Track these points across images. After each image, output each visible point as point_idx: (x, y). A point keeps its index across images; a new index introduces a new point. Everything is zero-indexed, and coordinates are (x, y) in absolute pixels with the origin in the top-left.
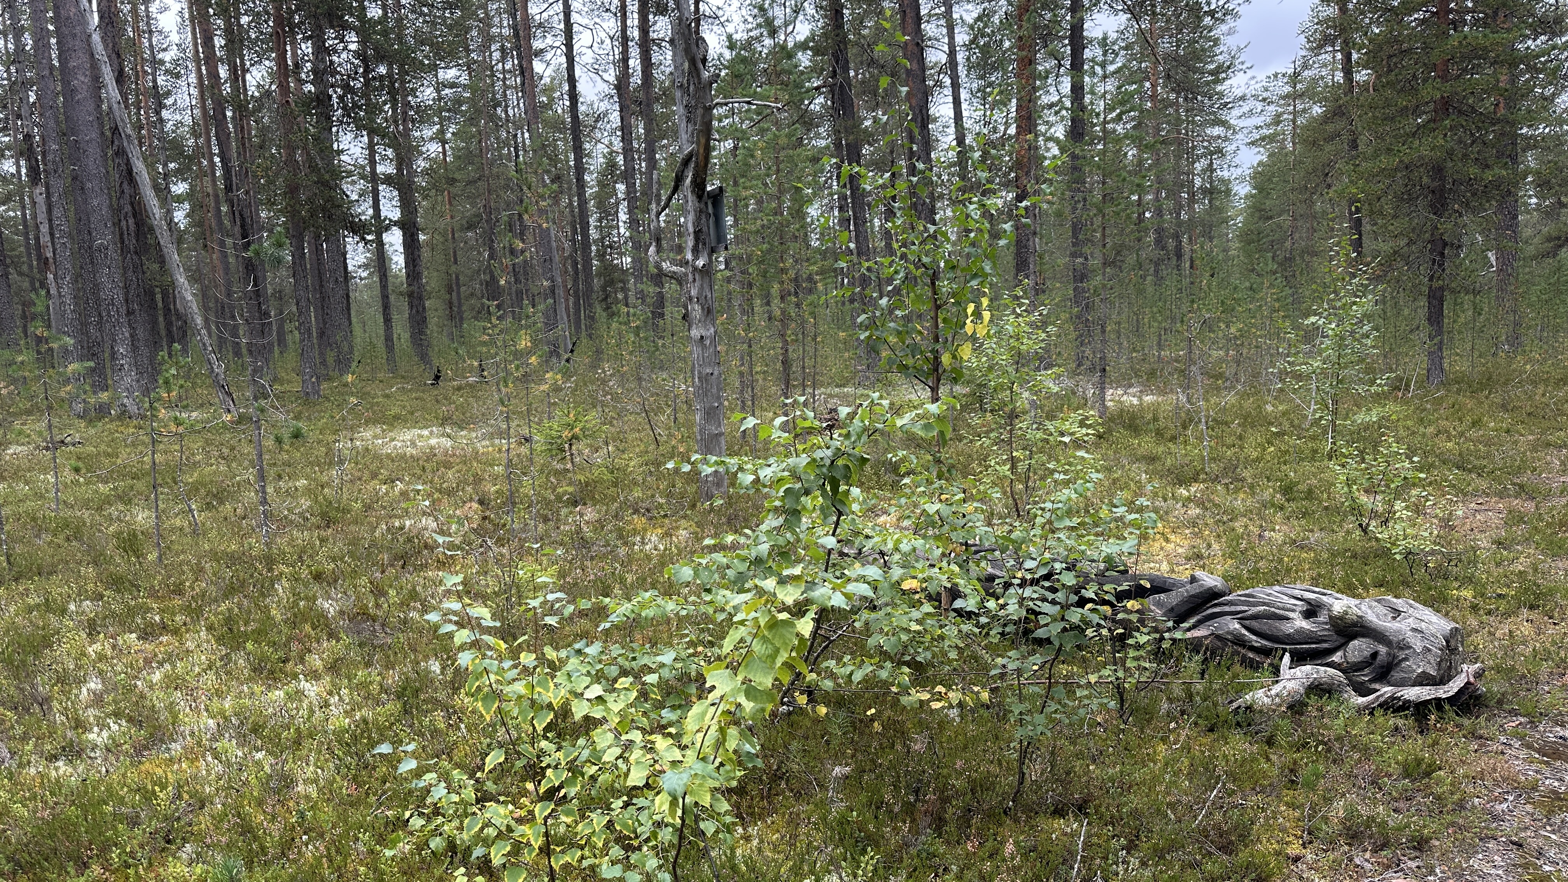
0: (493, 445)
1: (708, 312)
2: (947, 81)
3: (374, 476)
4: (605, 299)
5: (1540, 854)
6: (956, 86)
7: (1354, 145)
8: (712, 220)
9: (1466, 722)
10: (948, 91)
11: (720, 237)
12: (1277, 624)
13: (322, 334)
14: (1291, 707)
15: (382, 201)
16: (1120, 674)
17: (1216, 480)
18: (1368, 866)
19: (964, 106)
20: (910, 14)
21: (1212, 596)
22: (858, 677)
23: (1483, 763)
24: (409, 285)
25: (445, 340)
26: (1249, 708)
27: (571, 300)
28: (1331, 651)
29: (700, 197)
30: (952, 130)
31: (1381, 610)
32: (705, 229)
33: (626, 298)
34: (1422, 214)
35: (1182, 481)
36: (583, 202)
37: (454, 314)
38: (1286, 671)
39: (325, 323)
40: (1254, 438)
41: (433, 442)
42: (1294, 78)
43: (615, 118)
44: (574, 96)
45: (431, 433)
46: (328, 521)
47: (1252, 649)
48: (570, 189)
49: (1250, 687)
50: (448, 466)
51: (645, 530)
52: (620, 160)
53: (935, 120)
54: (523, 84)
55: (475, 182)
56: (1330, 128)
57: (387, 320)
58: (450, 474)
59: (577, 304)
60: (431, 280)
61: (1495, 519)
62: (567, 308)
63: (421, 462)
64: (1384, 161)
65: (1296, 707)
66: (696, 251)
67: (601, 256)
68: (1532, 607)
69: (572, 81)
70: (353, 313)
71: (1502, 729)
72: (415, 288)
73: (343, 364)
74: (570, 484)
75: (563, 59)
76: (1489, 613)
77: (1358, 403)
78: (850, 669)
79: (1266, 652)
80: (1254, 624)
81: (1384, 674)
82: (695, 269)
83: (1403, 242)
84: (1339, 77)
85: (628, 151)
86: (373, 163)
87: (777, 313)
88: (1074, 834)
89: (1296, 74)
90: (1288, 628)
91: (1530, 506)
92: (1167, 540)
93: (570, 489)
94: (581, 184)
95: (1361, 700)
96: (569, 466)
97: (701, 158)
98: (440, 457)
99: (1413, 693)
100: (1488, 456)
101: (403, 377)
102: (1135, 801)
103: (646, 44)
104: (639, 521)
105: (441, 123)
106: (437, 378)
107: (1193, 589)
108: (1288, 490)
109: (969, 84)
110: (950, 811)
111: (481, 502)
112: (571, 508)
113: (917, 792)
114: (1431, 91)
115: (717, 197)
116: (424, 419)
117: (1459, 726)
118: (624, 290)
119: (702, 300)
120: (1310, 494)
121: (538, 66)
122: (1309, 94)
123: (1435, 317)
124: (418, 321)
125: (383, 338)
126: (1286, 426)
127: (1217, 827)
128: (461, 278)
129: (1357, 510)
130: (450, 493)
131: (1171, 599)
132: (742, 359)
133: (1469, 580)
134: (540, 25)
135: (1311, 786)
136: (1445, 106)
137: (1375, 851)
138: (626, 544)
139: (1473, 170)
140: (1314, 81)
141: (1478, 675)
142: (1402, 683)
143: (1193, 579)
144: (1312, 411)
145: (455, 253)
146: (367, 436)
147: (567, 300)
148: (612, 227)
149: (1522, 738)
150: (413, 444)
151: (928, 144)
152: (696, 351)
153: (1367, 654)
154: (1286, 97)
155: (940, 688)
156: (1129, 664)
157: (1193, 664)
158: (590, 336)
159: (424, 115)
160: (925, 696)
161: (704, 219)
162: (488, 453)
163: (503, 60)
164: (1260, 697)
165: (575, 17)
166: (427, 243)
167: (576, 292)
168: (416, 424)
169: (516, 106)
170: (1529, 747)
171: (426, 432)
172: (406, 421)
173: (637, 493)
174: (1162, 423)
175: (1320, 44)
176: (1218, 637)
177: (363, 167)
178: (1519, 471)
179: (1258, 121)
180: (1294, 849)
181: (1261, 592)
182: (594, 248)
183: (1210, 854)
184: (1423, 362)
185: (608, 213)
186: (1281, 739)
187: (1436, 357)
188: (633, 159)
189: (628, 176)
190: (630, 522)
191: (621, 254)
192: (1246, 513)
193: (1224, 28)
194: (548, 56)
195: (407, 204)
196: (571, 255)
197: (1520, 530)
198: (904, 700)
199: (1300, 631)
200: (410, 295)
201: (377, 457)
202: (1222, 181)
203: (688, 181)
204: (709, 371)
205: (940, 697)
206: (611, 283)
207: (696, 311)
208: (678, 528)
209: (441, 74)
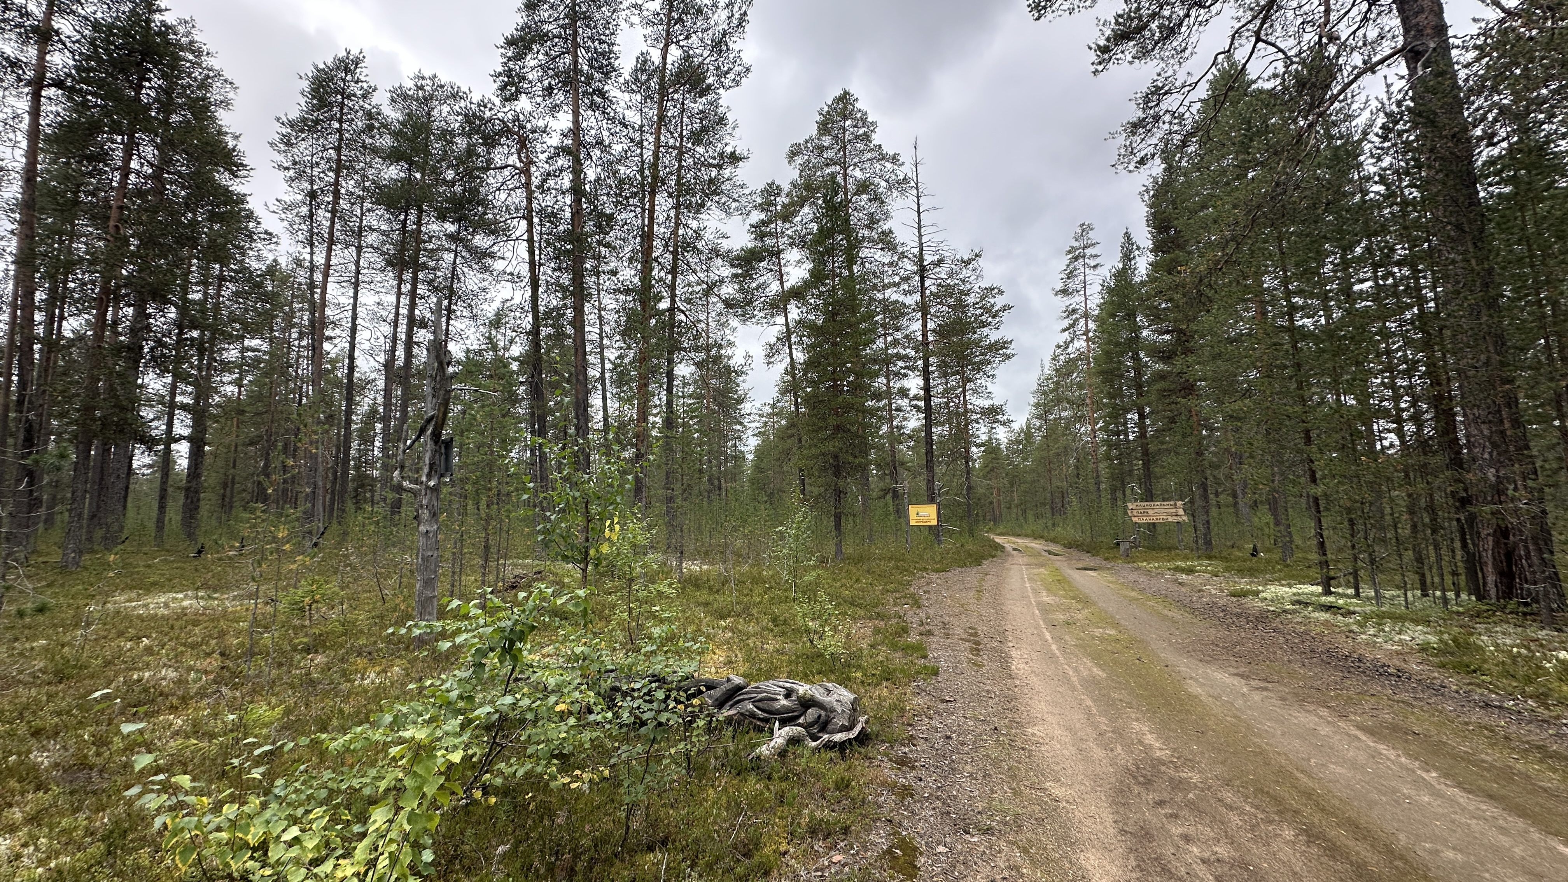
0: (241, 605)
1: (434, 515)
2: (600, 387)
3: (120, 634)
4: (356, 497)
5: (900, 824)
6: (604, 390)
7: (800, 441)
8: (443, 457)
9: (862, 750)
10: (600, 392)
11: (448, 468)
12: (771, 703)
13: (93, 517)
14: (779, 754)
15: (176, 421)
16: (689, 747)
17: (739, 615)
18: (821, 850)
19: (609, 401)
20: (580, 351)
21: (739, 688)
22: (521, 773)
23: (871, 774)
24: (188, 482)
25: (214, 523)
26: (758, 758)
27: (328, 497)
28: (798, 717)
29: (436, 443)
30: (601, 413)
31: (822, 690)
32: (437, 462)
33: (373, 496)
34: (830, 478)
35: (723, 617)
36: (348, 434)
37: (226, 504)
38: (777, 733)
39: (98, 507)
40: (758, 590)
41: (186, 603)
42: (773, 406)
43: (381, 384)
44: (352, 368)
45: (186, 596)
46: (61, 676)
47: (759, 719)
48: (339, 424)
49: (759, 745)
50: (196, 623)
51: (365, 669)
52: (381, 409)
53: (592, 406)
54: (313, 356)
55: (262, 414)
56: (790, 432)
57: (162, 508)
58: (197, 630)
59: (332, 500)
60: (210, 478)
61: (868, 631)
62: (324, 501)
63: (170, 622)
64: (814, 451)
65: (782, 753)
66: (429, 476)
67: (357, 468)
68: (888, 680)
69: (352, 358)
70: (129, 499)
71: (879, 753)
72: (193, 484)
73: (111, 541)
74: (306, 635)
75: (347, 345)
76: (869, 685)
77: (806, 569)
78: (515, 768)
79: (766, 720)
80: (760, 704)
81: (824, 728)
82: (427, 487)
83: (823, 489)
84: (793, 408)
85: (387, 404)
86: (173, 394)
87: (484, 516)
88: (659, 863)
89: (774, 404)
90: (777, 705)
91: (882, 623)
92: (714, 653)
93: (305, 640)
94: (349, 421)
95: (814, 744)
96: (307, 623)
97: (440, 419)
98: (190, 617)
99: (838, 737)
100: (863, 598)
101: (168, 551)
102: (696, 832)
103: (410, 344)
104: (361, 662)
105: (240, 374)
106: (199, 552)
107: (728, 686)
108: (774, 620)
109: (611, 390)
110: (579, 864)
111: (222, 654)
112: (305, 654)
113: (557, 853)
114: (832, 421)
115: (448, 444)
116: (182, 585)
117: (860, 753)
118: (372, 491)
119: (430, 507)
120: (785, 622)
121: (327, 346)
122: (780, 414)
123: (838, 526)
124: (191, 509)
125: (155, 520)
126: (773, 584)
127: (742, 842)
128: (237, 478)
129: (808, 631)
130: (193, 646)
131: (716, 693)
132: (455, 543)
133: (859, 667)
134: (333, 322)
135: (791, 805)
136: (837, 428)
137: (824, 840)
138: (348, 681)
139: (851, 458)
140: (782, 408)
141: (867, 722)
142: (832, 732)
143: (729, 680)
144: (785, 575)
145: (235, 461)
146: (121, 601)
147: (324, 497)
148: (368, 450)
149: (887, 756)
150: (166, 605)
151: (587, 418)
152: (422, 541)
153: (816, 716)
154: (770, 414)
155: (578, 772)
156: (694, 739)
157: (729, 732)
158: (339, 523)
159: (227, 367)
160: (567, 780)
161: (437, 456)
162: (236, 612)
163: (300, 339)
164: (764, 750)
165: (359, 321)
166: (211, 452)
167: (333, 493)
168: (172, 589)
169: (305, 368)
170: (891, 760)
171: (181, 596)
172: (163, 587)
173: (362, 641)
174: (712, 583)
175: (784, 392)
176: (742, 714)
177: (163, 397)
178: (876, 606)
179: (757, 424)
180: (783, 847)
181: (763, 685)
182: (352, 463)
183: (739, 860)
184: (834, 548)
185: (367, 439)
186: (776, 776)
187: (839, 545)
188: (391, 410)
189: (385, 420)
190: (355, 663)
191: (373, 468)
192: (755, 634)
193: (741, 379)
194: (336, 341)
195: (199, 426)
196: (332, 467)
197: (879, 638)
198: (553, 785)
199: (783, 706)
200: (187, 489)
201: (128, 617)
202: (741, 452)
203: (429, 432)
204: (430, 554)
205: (577, 778)
206: (362, 486)
207: (425, 514)
208: (393, 666)
209: (247, 342)
